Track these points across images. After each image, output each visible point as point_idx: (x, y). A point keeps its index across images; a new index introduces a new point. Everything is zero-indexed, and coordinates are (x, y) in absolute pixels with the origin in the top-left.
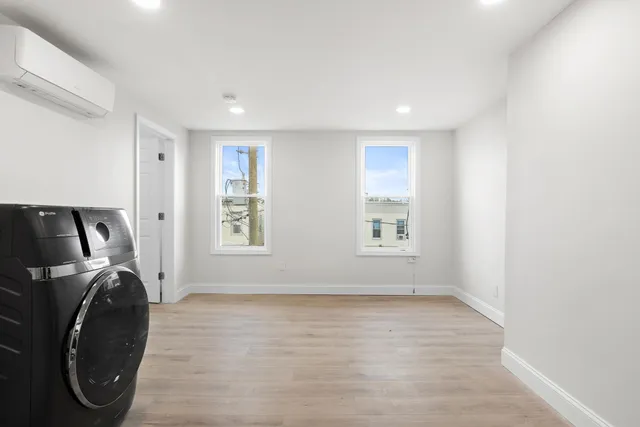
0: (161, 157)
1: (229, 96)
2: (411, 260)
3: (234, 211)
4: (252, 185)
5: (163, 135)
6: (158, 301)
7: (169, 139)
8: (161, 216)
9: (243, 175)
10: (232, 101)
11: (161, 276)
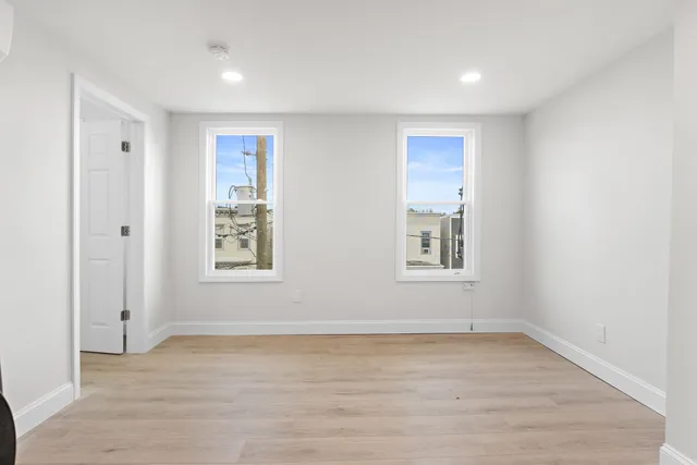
0: (125, 147)
1: (217, 46)
2: (469, 287)
3: (240, 223)
4: (261, 192)
5: (128, 115)
6: (122, 351)
7: (136, 122)
8: (125, 231)
9: (250, 181)
10: (222, 57)
11: (125, 315)
